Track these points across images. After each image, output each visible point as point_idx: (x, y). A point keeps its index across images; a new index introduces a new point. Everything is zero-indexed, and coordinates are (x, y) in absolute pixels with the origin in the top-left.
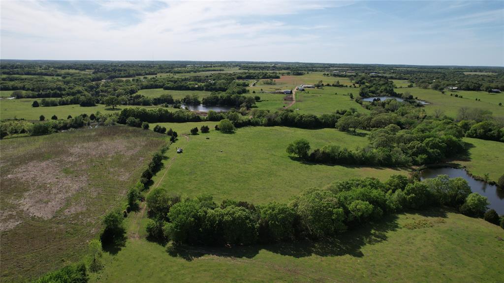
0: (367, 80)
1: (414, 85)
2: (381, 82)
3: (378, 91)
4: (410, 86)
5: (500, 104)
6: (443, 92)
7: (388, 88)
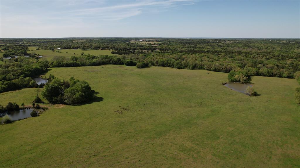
0: (11, 48)
1: (40, 48)
2: (20, 48)
3: (17, 53)
4: (38, 49)
5: (74, 54)
6: (53, 51)
7: (23, 51)
